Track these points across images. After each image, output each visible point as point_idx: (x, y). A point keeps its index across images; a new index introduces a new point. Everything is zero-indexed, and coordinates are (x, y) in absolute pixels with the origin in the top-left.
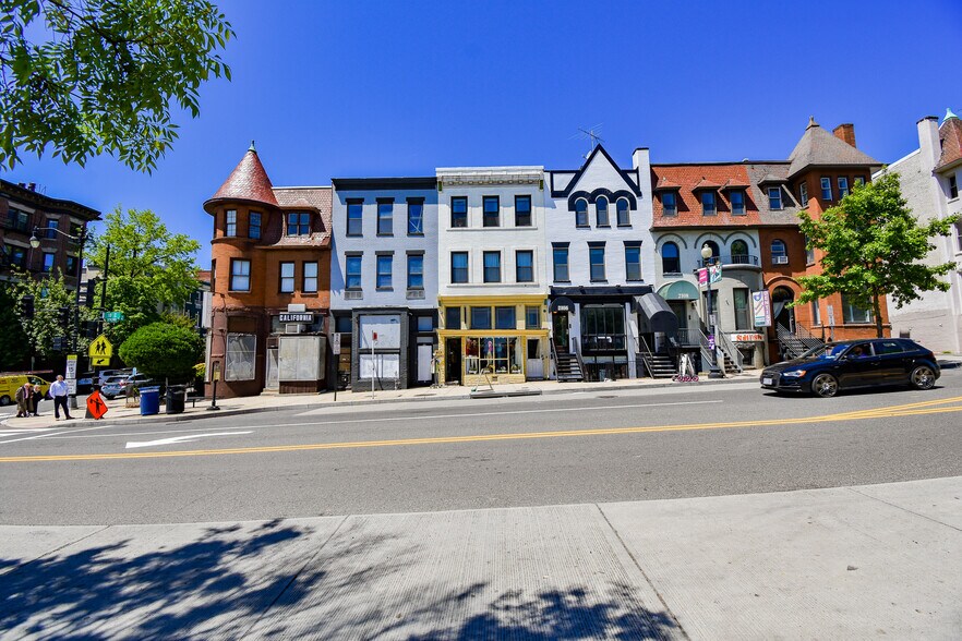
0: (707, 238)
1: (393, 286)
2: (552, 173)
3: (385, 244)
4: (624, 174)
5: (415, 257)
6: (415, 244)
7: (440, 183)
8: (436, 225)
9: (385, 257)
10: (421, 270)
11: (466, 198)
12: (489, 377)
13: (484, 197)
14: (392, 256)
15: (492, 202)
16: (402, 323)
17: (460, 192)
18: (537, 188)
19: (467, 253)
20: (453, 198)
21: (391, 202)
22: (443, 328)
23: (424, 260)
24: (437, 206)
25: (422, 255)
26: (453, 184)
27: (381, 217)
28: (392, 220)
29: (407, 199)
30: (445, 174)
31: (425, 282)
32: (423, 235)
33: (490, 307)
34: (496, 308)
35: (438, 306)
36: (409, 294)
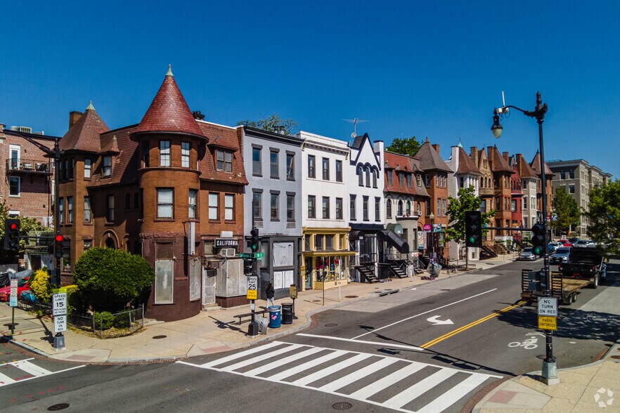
0: (399, 199)
1: (279, 218)
2: (351, 148)
3: (275, 185)
4: (375, 155)
5: (291, 197)
6: (291, 187)
7: (305, 143)
8: (301, 174)
9: (275, 196)
10: (293, 207)
11: (314, 156)
12: (333, 283)
13: (323, 158)
14: (278, 195)
15: (325, 162)
16: (295, 248)
17: (312, 152)
18: (345, 157)
19: (314, 197)
20: (309, 155)
21: (277, 152)
22: (304, 250)
23: (295, 199)
24: (301, 160)
25: (294, 196)
26: (310, 145)
27: (271, 163)
28: (277, 166)
29: (287, 151)
30: (306, 137)
31: (295, 216)
32: (295, 180)
33: (323, 235)
34: (326, 235)
35: (302, 234)
36: (287, 224)
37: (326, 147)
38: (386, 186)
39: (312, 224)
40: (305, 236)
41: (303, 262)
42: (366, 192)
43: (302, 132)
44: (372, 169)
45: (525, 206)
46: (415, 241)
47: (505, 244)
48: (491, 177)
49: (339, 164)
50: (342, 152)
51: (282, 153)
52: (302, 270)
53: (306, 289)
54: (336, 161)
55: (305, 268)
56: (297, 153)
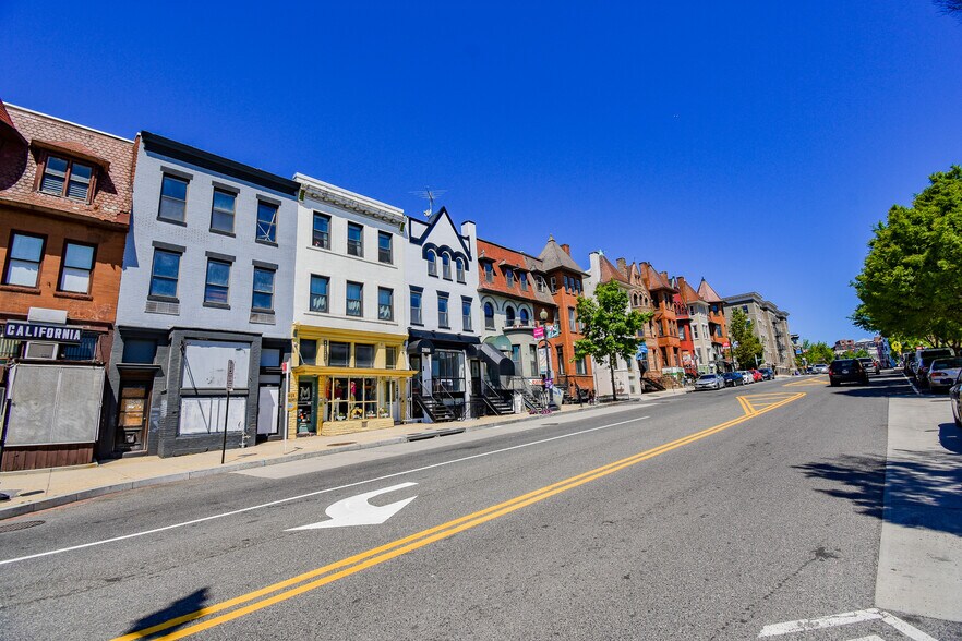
0: (508, 304)
1: (230, 303)
2: (411, 219)
3: (221, 245)
4: (461, 238)
5: (264, 271)
6: (266, 254)
7: (303, 191)
8: (293, 238)
9: (220, 264)
10: (271, 289)
11: (329, 218)
12: (359, 423)
13: (349, 223)
14: (231, 263)
15: (355, 230)
16: (253, 354)
17: (323, 209)
18: (398, 229)
19: (328, 279)
20: (315, 213)
21: (234, 193)
22: (296, 364)
23: (277, 276)
24: (297, 217)
25: (274, 271)
26: (317, 198)
27: (216, 208)
28: (233, 216)
29: (258, 196)
30: (309, 183)
31: (276, 304)
32: (277, 246)
33: (349, 344)
34: (356, 344)
35: (292, 337)
36: (252, 316)
37: (355, 206)
38: (481, 283)
39: (318, 321)
40: (303, 342)
41: (292, 386)
42: (444, 286)
43: (298, 174)
44: (455, 256)
45: (696, 336)
46: (535, 364)
47: (675, 376)
48: (648, 297)
49: (385, 238)
50: (391, 221)
51: (248, 198)
52: (289, 401)
53: (299, 435)
54: (380, 232)
55: (296, 397)
56: (286, 203)
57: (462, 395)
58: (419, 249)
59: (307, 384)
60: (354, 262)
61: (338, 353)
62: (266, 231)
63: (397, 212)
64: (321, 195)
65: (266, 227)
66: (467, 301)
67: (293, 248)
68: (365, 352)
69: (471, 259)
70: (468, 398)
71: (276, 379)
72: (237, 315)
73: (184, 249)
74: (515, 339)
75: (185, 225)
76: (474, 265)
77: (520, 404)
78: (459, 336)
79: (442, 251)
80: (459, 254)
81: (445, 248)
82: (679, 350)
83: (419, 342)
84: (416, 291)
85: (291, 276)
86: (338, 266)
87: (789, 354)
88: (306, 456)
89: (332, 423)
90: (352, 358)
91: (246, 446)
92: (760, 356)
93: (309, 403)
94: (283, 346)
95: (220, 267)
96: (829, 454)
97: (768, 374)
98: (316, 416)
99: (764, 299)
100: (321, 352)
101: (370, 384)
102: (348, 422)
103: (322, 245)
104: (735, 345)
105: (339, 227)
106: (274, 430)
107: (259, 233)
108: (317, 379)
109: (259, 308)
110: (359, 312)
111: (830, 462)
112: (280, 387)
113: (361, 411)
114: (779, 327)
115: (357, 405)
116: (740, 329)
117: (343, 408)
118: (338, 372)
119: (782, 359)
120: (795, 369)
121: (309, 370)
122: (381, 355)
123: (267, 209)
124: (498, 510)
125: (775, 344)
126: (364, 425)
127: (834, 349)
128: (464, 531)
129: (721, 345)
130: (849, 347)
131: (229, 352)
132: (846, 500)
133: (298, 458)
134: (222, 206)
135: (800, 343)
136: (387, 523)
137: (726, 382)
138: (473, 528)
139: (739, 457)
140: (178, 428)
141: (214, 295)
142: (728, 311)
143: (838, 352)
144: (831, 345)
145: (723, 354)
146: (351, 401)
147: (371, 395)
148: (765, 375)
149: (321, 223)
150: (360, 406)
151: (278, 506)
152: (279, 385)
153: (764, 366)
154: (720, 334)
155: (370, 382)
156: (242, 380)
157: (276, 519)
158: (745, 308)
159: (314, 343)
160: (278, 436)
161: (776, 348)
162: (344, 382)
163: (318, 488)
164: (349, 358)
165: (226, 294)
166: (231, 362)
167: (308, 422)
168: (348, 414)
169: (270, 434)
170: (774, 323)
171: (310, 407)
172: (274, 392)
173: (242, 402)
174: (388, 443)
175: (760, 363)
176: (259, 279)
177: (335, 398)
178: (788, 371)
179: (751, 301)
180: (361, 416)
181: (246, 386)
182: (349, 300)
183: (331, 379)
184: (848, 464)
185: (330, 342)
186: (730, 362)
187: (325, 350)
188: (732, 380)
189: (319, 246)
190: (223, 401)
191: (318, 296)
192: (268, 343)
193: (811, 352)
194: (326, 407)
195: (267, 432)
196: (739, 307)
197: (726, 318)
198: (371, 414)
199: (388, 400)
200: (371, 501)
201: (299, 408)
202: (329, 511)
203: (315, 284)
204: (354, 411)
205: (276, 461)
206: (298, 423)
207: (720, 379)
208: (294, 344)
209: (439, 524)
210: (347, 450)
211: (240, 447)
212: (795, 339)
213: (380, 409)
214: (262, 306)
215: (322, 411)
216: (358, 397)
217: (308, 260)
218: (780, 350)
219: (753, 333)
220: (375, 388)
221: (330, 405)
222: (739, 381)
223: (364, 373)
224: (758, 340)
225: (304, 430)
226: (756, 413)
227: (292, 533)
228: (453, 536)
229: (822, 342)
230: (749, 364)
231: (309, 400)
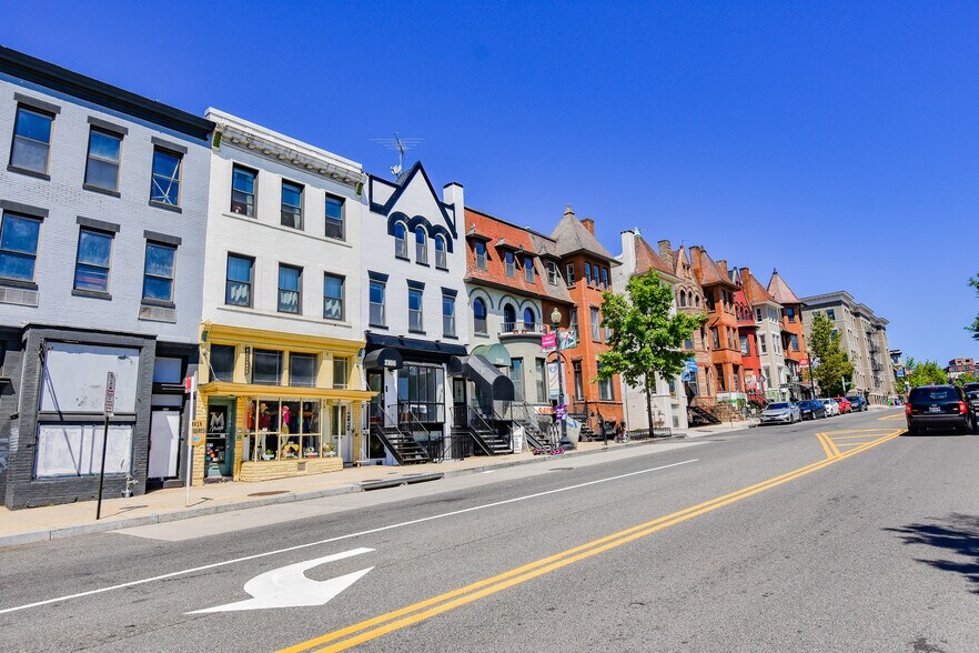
0: (507, 300)
1: (111, 290)
2: (372, 178)
3: (99, 208)
4: (442, 206)
5: (161, 247)
6: (164, 223)
7: (219, 134)
8: (204, 200)
9: (97, 233)
10: (170, 272)
11: (255, 172)
12: (293, 463)
13: (284, 181)
14: (113, 234)
15: (292, 191)
16: (142, 364)
17: (248, 160)
18: (354, 192)
19: (252, 260)
20: (235, 165)
21: (119, 135)
22: (204, 379)
23: (179, 254)
24: (209, 171)
25: (176, 247)
26: (239, 144)
27: (94, 155)
28: (117, 167)
29: (154, 139)
30: (227, 123)
31: (178, 293)
32: (180, 211)
33: (281, 352)
34: (291, 353)
35: (200, 341)
36: (143, 310)
37: (292, 157)
38: (470, 270)
39: (238, 319)
40: (214, 347)
41: (199, 411)
42: (418, 274)
43: (211, 110)
44: (434, 231)
45: (764, 350)
46: (542, 385)
47: (734, 405)
48: (701, 294)
49: (335, 204)
50: (344, 180)
51: (139, 140)
52: (195, 431)
53: (207, 480)
54: (328, 195)
55: (205, 426)
56: (194, 150)
57: (440, 427)
58: (383, 220)
59: (219, 408)
60: (290, 237)
61: (266, 365)
62: (164, 190)
63: (353, 167)
64: (244, 140)
65: (164, 184)
66: (449, 294)
67: (202, 216)
68: (304, 365)
69: (456, 236)
70: (448, 431)
71: (176, 400)
72: (121, 310)
73: (46, 212)
74: (516, 349)
75: (47, 178)
76: (460, 244)
77: (520, 440)
78: (437, 345)
79: (416, 223)
80: (439, 229)
81: (419, 219)
82: (741, 369)
83: (382, 351)
84: (378, 280)
85: (199, 254)
86: (268, 243)
87: (887, 376)
88: (217, 510)
89: (256, 464)
90: (286, 373)
91: (131, 495)
92: (848, 378)
93: (223, 436)
94: (187, 354)
95: (97, 239)
96: (936, 512)
97: (859, 404)
98: (232, 454)
99: (856, 301)
100: (241, 363)
101: (310, 410)
102: (279, 463)
103: (243, 212)
104: (816, 363)
105: (269, 187)
106: (172, 473)
107: (154, 192)
108: (234, 402)
109: (152, 298)
110: (297, 308)
111: (938, 523)
112: (182, 411)
113: (296, 447)
114: (875, 340)
115: (290, 439)
116: (823, 341)
117: (272, 443)
118: (265, 392)
119: (877, 382)
120: (895, 396)
121: (223, 389)
122: (326, 369)
123: (167, 158)
124: (487, 586)
125: (869, 362)
126: (301, 466)
127: (947, 370)
128: (439, 615)
129: (796, 363)
130: (967, 369)
131: (109, 361)
132: (956, 573)
133: (206, 512)
134: (101, 152)
135: (902, 361)
136: (332, 604)
137: (802, 414)
138: (451, 611)
139: (817, 515)
140: (34, 467)
141: (87, 279)
142: (808, 316)
143: (954, 375)
144: (943, 365)
145: (799, 374)
146: (283, 434)
147: (310, 426)
148: (855, 405)
149: (244, 179)
150: (296, 440)
151: (176, 579)
152: (180, 409)
153: (853, 392)
154: (796, 347)
155: (309, 406)
156: (126, 402)
157: (173, 598)
158: (831, 313)
159: (231, 350)
160: (178, 481)
161: (870, 368)
162: (272, 406)
163: (234, 555)
164: (280, 372)
165: (105, 278)
166: (111, 376)
167: (220, 462)
168: (279, 452)
169: (166, 478)
170: (869, 334)
171: (224, 440)
172: (173, 419)
173: (127, 432)
174: (336, 493)
175: (848, 388)
176: (153, 258)
177: (260, 428)
178: (884, 399)
179: (839, 303)
180: (296, 454)
181: (132, 410)
182: (282, 291)
183: (255, 402)
184: (960, 526)
185: (256, 350)
186: (808, 386)
187: (247, 360)
188: (811, 412)
189: (240, 212)
190: (100, 431)
191: (238, 284)
192: (165, 350)
193: (916, 374)
194: (247, 441)
195: (162, 475)
196: (823, 311)
197: (805, 326)
198: (310, 451)
199: (335, 432)
200: (309, 574)
201: (208, 441)
202: (248, 587)
203: (232, 267)
204: (287, 448)
205: (174, 517)
206: (207, 463)
207: (795, 411)
208: (202, 351)
209: (402, 606)
210: (277, 502)
211: (123, 495)
212: (895, 355)
213: (323, 444)
214: (157, 296)
215: (241, 447)
216: (293, 428)
217: (222, 233)
218: (876, 371)
219: (840, 347)
220: (316, 415)
221: (253, 439)
222: (819, 412)
223: (301, 394)
224: (845, 356)
225: (215, 473)
226: (842, 457)
227: (196, 618)
228: (424, 622)
229: (931, 361)
230: (834, 391)
231: (223, 431)
